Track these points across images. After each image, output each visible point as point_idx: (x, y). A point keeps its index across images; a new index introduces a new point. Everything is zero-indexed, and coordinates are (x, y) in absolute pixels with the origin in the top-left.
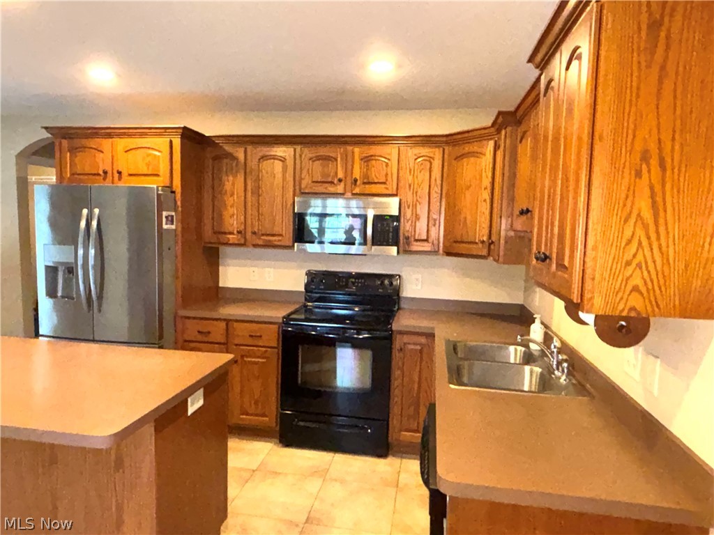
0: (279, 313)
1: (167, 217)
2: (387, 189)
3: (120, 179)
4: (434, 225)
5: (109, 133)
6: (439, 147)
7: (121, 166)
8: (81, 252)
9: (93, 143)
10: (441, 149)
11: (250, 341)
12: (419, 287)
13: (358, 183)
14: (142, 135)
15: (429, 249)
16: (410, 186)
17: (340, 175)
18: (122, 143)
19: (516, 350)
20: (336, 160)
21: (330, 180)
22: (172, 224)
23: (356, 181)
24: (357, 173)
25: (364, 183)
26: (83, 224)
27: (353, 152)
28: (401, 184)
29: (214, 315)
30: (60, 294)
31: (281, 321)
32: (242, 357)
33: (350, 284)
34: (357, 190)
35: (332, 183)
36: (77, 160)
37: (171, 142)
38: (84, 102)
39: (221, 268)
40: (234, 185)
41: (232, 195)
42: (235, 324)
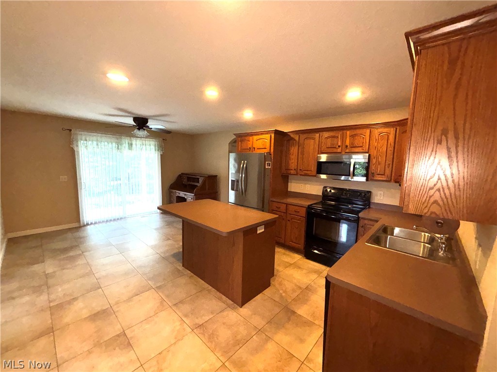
0: (307, 203)
1: (267, 164)
2: (363, 149)
3: (254, 150)
4: (388, 167)
5: (252, 134)
6: (393, 127)
7: (255, 146)
8: (240, 175)
9: (247, 138)
10: (395, 128)
11: (295, 213)
12: (382, 198)
13: (348, 147)
14: (262, 134)
15: (385, 179)
16: (376, 147)
17: (339, 144)
18: (255, 138)
19: (425, 235)
20: (338, 137)
21: (334, 146)
22: (269, 166)
23: (347, 146)
24: (348, 143)
25: (351, 147)
26: (242, 165)
27: (347, 133)
28: (371, 147)
29: (282, 201)
30: (235, 189)
31: (307, 206)
32: (292, 219)
33: (344, 194)
34: (347, 151)
35: (335, 148)
36: (242, 145)
37: (271, 136)
38: (246, 124)
39: (289, 184)
40: (294, 150)
41: (293, 155)
42: (289, 206)
